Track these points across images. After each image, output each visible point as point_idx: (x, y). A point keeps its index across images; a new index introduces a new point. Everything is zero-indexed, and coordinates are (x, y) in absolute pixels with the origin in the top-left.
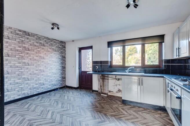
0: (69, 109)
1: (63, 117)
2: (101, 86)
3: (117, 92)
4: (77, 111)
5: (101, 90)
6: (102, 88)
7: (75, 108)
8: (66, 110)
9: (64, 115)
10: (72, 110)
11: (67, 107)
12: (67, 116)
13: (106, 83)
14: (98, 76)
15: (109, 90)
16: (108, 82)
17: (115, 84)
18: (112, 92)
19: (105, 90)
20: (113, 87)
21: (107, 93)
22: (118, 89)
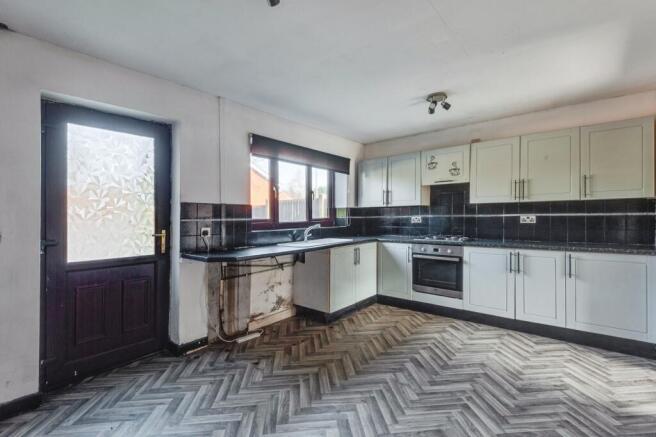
2: (221, 312)
3: (273, 310)
5: (221, 328)
6: (225, 317)
13: (239, 291)
14: (209, 271)
15: (252, 313)
16: (249, 286)
17: (270, 285)
18: (261, 317)
19: (236, 322)
20: (264, 296)
21: (245, 326)
22: (275, 300)
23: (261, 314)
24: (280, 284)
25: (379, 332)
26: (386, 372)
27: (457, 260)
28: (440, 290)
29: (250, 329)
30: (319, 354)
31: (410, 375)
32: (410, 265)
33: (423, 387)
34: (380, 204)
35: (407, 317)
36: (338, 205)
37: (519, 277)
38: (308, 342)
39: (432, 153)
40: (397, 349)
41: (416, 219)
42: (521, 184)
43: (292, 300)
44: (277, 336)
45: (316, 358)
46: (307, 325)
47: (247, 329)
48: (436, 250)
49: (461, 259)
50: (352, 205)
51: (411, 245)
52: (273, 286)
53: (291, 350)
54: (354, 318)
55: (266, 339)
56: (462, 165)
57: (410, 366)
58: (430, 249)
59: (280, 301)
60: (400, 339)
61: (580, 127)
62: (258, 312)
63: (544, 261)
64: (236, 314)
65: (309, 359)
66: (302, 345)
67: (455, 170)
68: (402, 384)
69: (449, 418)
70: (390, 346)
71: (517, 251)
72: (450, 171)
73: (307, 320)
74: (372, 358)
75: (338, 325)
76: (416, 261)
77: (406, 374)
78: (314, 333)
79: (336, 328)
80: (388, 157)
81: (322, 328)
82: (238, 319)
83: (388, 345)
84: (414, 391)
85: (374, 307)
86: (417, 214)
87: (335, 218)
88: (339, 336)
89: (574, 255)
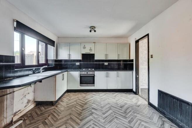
0: (139, 121)
1: (150, 117)
3: (25, 107)
4: (133, 113)
7: (132, 117)
8: (143, 121)
9: (148, 117)
10: (137, 117)
11: (139, 125)
12: (146, 115)
13: (8, 102)
15: (14, 112)
16: (13, 98)
17: (24, 95)
18: (20, 112)
19: (5, 120)
20: (21, 101)
21: (11, 120)
22: (26, 101)
23: (19, 111)
24: (29, 93)
25: (75, 103)
26: (89, 116)
27: (93, 75)
28: (88, 85)
29: (14, 120)
30: (60, 119)
31: (96, 114)
32: (79, 78)
33: (103, 116)
34: (67, 59)
35: (80, 95)
36: (49, 58)
37: (108, 78)
38: (51, 116)
39: (85, 44)
40: (85, 107)
41: (78, 64)
42: (106, 55)
43: (34, 99)
44: (33, 119)
45: (60, 121)
46: (45, 109)
47: (12, 121)
48: (87, 73)
49: (94, 75)
50: (55, 59)
51: (79, 72)
52: (25, 96)
53: (46, 122)
54: (62, 100)
55: (28, 122)
56: (93, 49)
57: (93, 111)
58: (85, 73)
59: (29, 101)
60: (84, 103)
61: (118, 43)
62: (17, 111)
63: (113, 74)
64: (5, 116)
65: (58, 123)
66: (50, 118)
67: (91, 50)
68: (97, 118)
69: (116, 123)
70: (83, 106)
71: (107, 72)
72: (89, 50)
73: (43, 107)
74: (81, 113)
75: (58, 104)
76: (81, 77)
77: (95, 114)
78: (51, 111)
79: (59, 106)
80: (69, 43)
81: (53, 107)
82: (6, 118)
83: (82, 106)
84: (101, 118)
85: (66, 94)
86: (78, 62)
87: (48, 64)
88: (62, 109)
89: (119, 72)
